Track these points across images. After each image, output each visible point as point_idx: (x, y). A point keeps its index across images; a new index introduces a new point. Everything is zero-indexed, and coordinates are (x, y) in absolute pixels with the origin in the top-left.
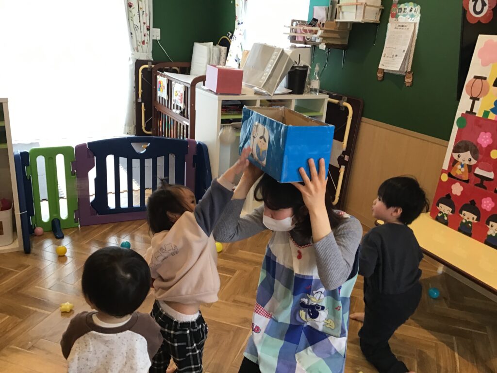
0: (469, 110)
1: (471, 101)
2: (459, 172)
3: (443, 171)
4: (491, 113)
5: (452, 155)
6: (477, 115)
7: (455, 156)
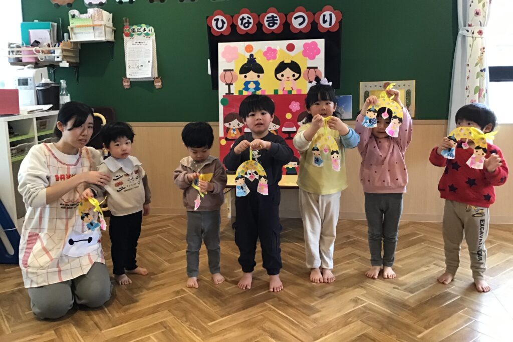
0: (227, 92)
1: (227, 86)
2: (233, 135)
3: (221, 138)
4: (244, 91)
5: (224, 125)
6: (234, 94)
7: (227, 125)
